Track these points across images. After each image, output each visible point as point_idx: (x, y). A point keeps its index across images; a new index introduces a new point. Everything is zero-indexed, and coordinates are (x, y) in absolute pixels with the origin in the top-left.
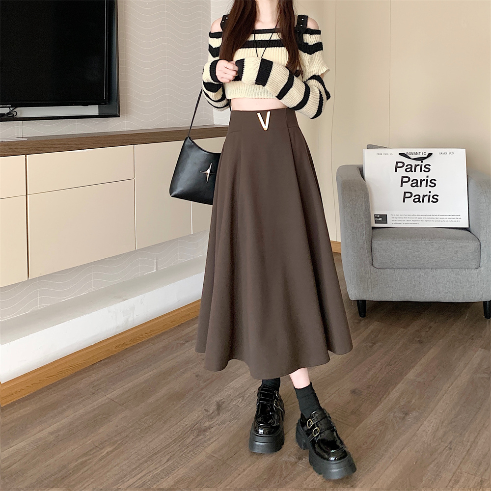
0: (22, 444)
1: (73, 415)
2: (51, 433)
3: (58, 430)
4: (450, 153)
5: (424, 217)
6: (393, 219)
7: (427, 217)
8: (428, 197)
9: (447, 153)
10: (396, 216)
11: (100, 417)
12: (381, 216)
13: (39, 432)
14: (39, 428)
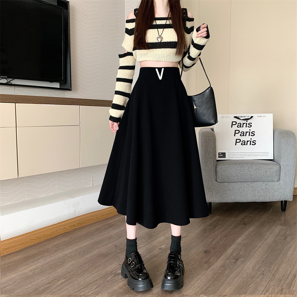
0: (14, 275)
1: (43, 262)
2: (31, 271)
3: (35, 269)
4: (264, 116)
5: (247, 153)
6: (229, 155)
7: (249, 153)
8: (250, 142)
9: (262, 116)
10: (231, 154)
11: (59, 263)
12: (222, 153)
13: (24, 269)
14: (24, 268)
